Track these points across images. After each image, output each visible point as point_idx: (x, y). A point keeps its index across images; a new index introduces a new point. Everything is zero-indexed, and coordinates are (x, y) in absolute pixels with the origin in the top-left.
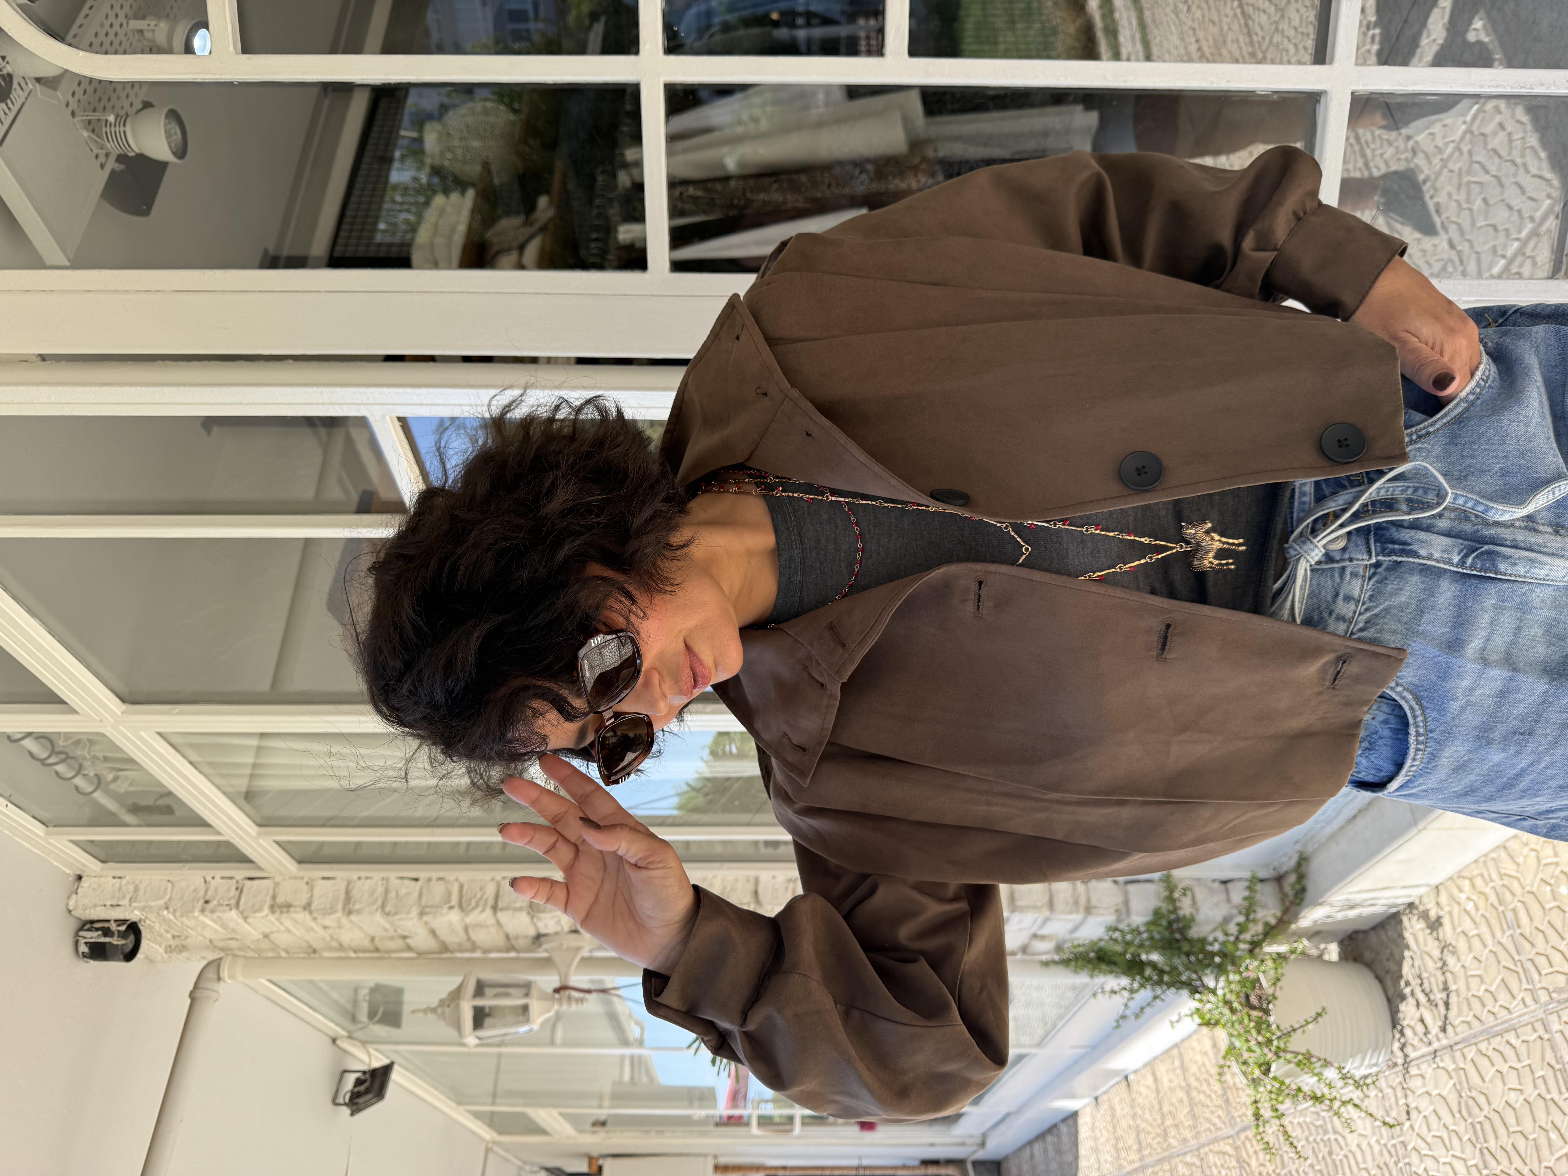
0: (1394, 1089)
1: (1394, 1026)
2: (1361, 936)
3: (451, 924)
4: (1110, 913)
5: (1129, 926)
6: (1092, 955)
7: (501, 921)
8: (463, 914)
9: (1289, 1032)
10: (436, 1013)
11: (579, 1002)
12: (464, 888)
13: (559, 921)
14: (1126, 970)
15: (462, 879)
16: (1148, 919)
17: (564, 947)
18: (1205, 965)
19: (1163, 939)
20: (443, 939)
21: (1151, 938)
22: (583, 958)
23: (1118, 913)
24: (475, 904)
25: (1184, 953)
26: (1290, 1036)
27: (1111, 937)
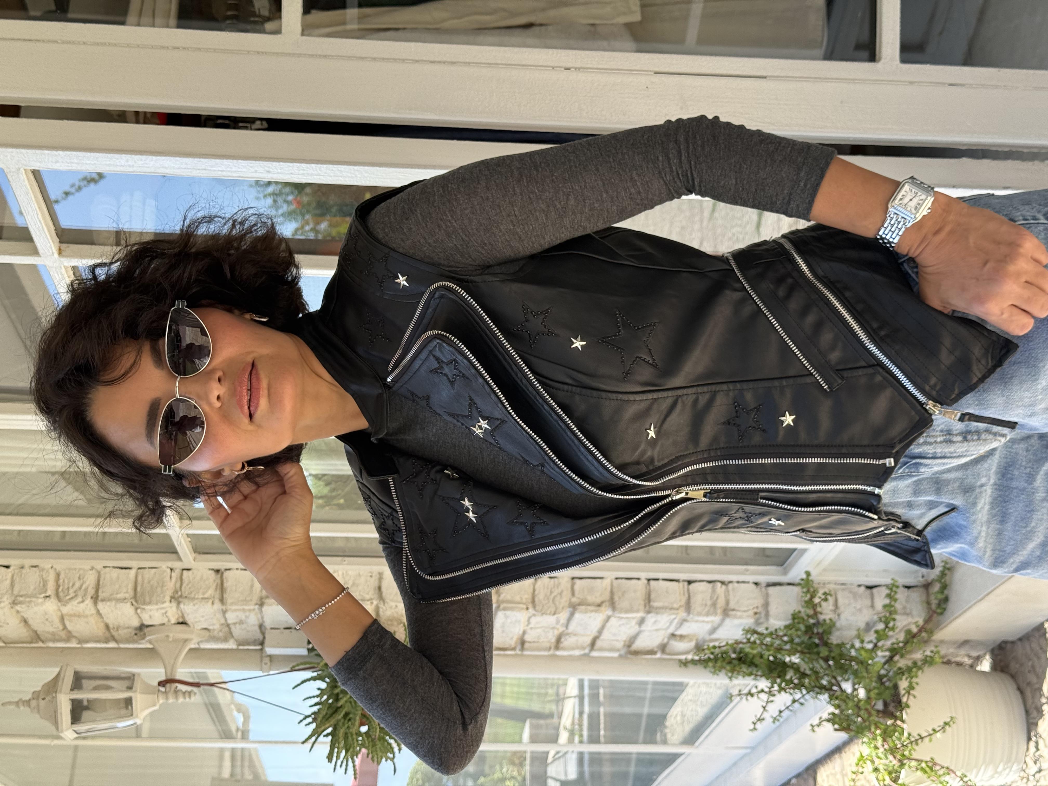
1: (1030, 738)
2: (1009, 646)
3: (46, 614)
4: (748, 616)
5: (767, 629)
6: (733, 656)
7: (101, 611)
8: (59, 604)
9: (917, 740)
10: (29, 706)
11: (187, 695)
12: (61, 577)
13: (166, 613)
14: (767, 672)
15: (58, 567)
16: (787, 623)
17: (171, 639)
18: (843, 669)
19: (803, 642)
20: (36, 629)
21: (791, 641)
22: (191, 650)
23: (757, 616)
24: (74, 594)
25: (822, 658)
26: (917, 744)
27: (749, 639)
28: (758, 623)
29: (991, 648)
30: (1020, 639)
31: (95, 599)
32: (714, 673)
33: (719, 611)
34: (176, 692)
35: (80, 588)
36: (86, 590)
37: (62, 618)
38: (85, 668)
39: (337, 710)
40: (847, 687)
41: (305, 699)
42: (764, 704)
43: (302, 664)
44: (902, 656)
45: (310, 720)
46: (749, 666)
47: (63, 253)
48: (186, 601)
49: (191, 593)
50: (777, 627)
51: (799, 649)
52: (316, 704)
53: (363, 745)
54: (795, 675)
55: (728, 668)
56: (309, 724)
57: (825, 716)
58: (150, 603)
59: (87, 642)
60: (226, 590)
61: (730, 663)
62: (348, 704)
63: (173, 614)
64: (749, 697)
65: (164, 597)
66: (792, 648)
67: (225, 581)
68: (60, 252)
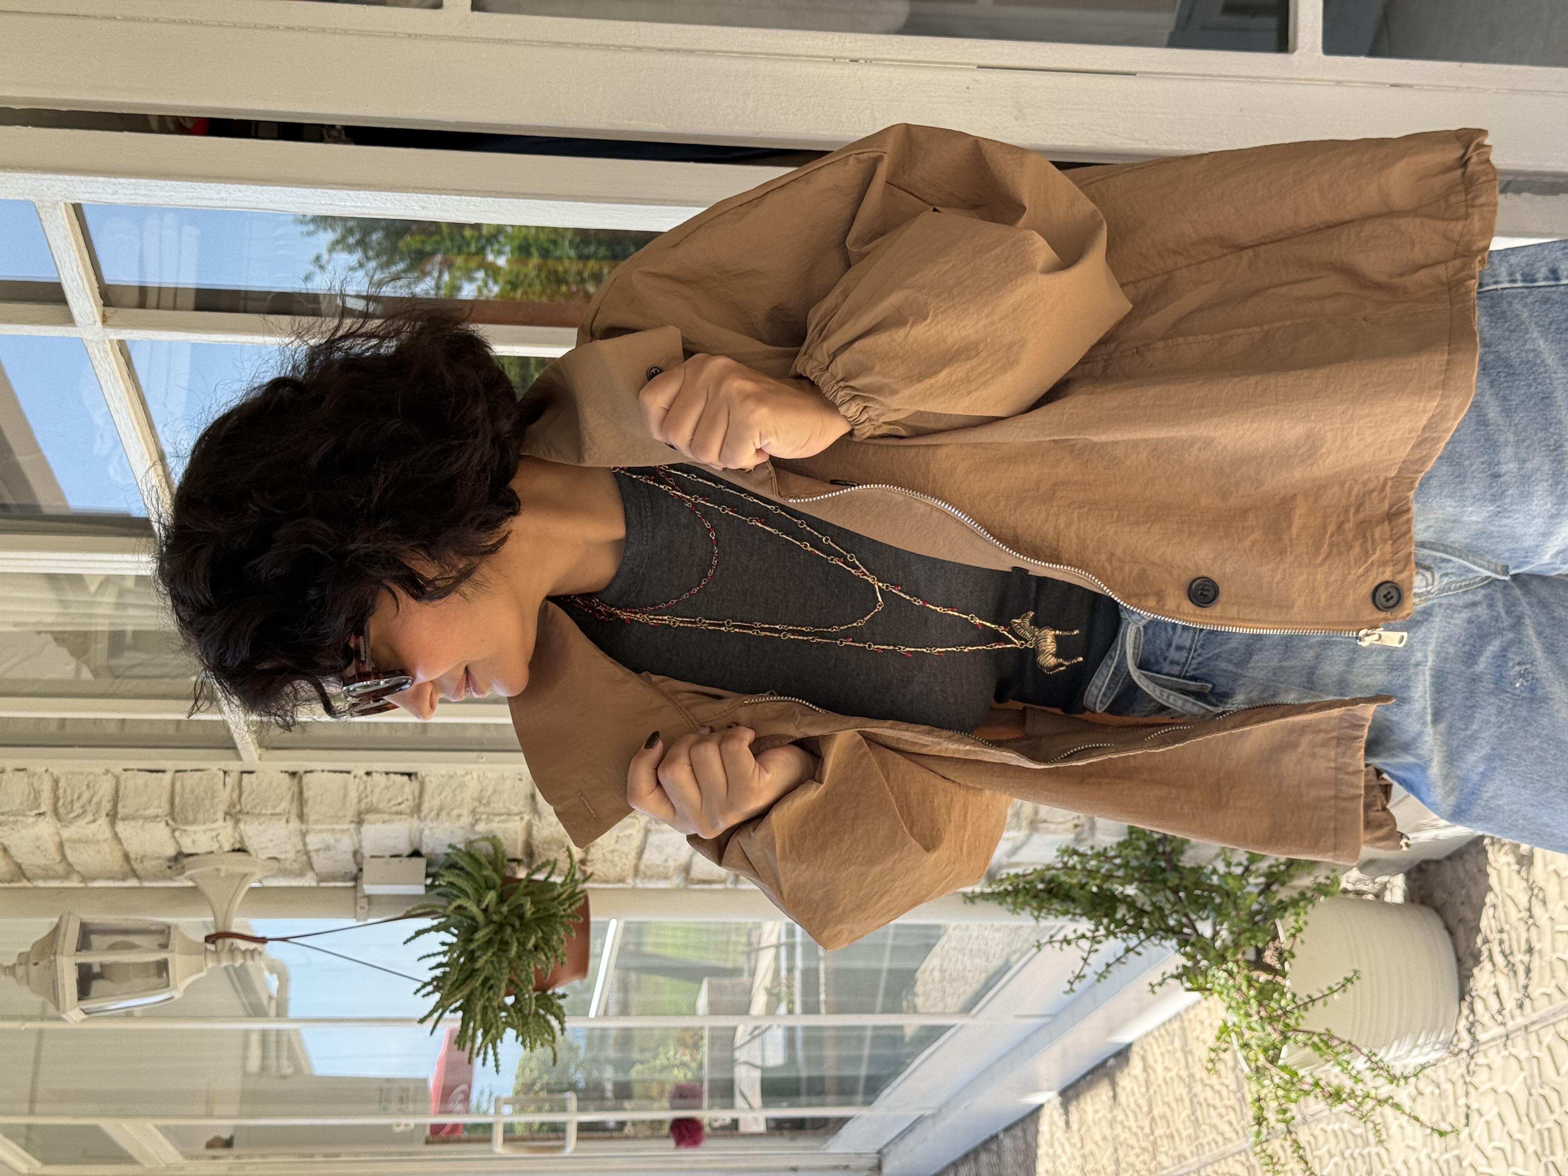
0: (1453, 1083)
1: (1462, 998)
2: (1432, 867)
3: (38, 839)
4: (1067, 830)
5: (1092, 848)
6: (1041, 886)
7: (120, 835)
8: (59, 825)
9: (1306, 1004)
10: (14, 975)
11: (248, 956)
12: (60, 785)
13: (217, 836)
14: (1088, 909)
15: (56, 771)
16: (1121, 839)
17: (223, 874)
18: (1201, 904)
19: (1142, 866)
20: (19, 861)
21: (1126, 865)
22: (251, 889)
23: (1078, 829)
24: (81, 811)
25: (1170, 888)
26: (1306, 1009)
27: (1065, 864)
28: (1078, 840)
29: (1406, 869)
30: (1449, 858)
31: (113, 817)
32: (1014, 911)
33: (1024, 823)
34: (232, 950)
35: (90, 801)
36: (99, 804)
37: (61, 846)
38: (96, 917)
39: (472, 973)
40: (1205, 929)
41: (420, 959)
42: (1085, 955)
43: (420, 908)
44: (1283, 884)
45: (430, 988)
46: (1063, 900)
47: (109, 322)
48: (248, 818)
49: (255, 807)
50: (1108, 845)
51: (1137, 875)
52: (440, 965)
53: (508, 1024)
54: (1129, 911)
55: (1035, 905)
56: (428, 994)
57: (1172, 970)
58: (194, 822)
59: (94, 879)
60: (306, 801)
61: (1035, 897)
62: (489, 965)
63: (227, 836)
64: (1065, 945)
65: (215, 812)
66: (1126, 875)
67: (305, 789)
68: (105, 320)
